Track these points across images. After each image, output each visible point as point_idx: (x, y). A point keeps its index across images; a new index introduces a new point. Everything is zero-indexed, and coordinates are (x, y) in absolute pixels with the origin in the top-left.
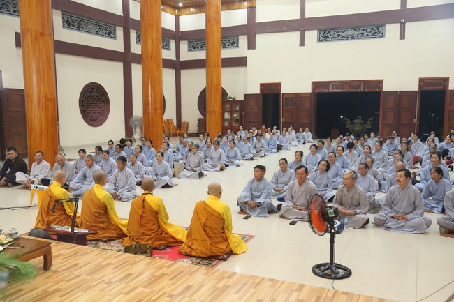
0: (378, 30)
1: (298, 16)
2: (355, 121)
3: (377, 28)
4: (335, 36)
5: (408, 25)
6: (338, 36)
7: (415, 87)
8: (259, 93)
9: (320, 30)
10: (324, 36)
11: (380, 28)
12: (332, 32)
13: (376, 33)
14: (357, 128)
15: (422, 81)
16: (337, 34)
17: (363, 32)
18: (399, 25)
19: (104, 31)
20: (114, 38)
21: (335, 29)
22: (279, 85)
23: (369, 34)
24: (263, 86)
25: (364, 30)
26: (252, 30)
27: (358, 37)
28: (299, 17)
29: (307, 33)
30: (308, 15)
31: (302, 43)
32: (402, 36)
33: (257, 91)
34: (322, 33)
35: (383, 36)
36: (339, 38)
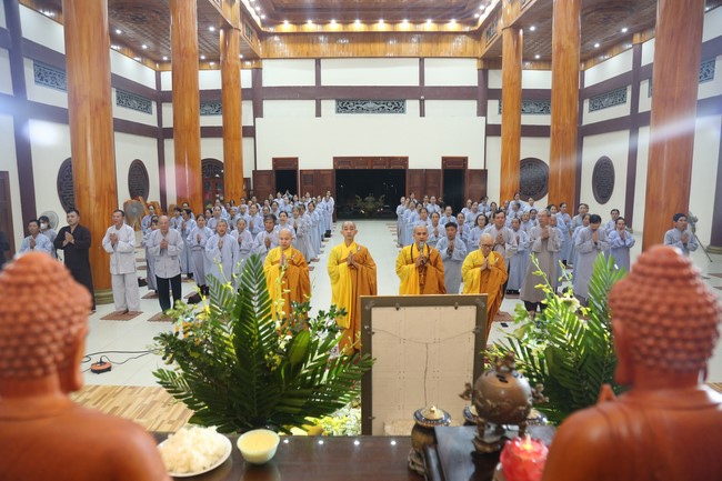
0: (399, 105)
1: (312, 83)
2: (367, 198)
3: (398, 103)
4: (355, 108)
5: (427, 103)
6: (358, 108)
7: (438, 165)
8: (271, 168)
9: (338, 101)
10: (343, 107)
11: (401, 103)
12: (351, 104)
13: (397, 108)
14: (370, 206)
15: (445, 160)
16: (356, 106)
17: (384, 105)
18: (418, 101)
21: (355, 101)
22: (296, 160)
23: (390, 108)
24: (275, 161)
26: (258, 95)
27: (378, 111)
28: (314, 84)
29: (324, 103)
30: (324, 83)
31: (318, 114)
32: (422, 114)
33: (269, 167)
34: (340, 104)
35: (403, 111)
36: (359, 110)
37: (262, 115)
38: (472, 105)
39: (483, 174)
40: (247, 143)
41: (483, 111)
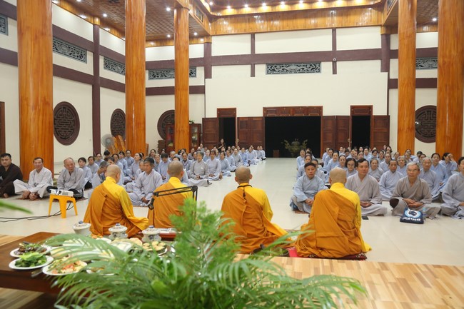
1: (249, 52)
2: (293, 143)
3: (315, 65)
4: (281, 69)
5: (339, 63)
6: (283, 70)
7: (347, 113)
8: (216, 116)
9: (268, 65)
10: (272, 69)
11: (317, 65)
12: (278, 67)
13: (314, 68)
14: (295, 149)
15: (353, 108)
17: (304, 67)
18: (331, 63)
19: (76, 55)
20: (85, 61)
21: (281, 64)
22: (234, 110)
23: (309, 69)
24: (219, 110)
26: (208, 62)
27: (299, 71)
29: (257, 67)
30: (257, 51)
31: (253, 74)
32: (335, 72)
33: (214, 115)
34: (270, 67)
35: (319, 71)
36: (284, 72)
37: (210, 77)
38: (377, 64)
39: (386, 119)
40: (199, 98)
41: (386, 68)
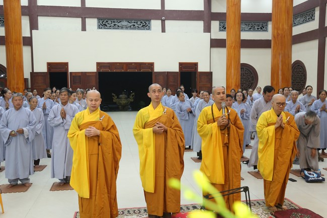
0: (146, 24)
2: (121, 96)
3: (145, 22)
4: (112, 25)
5: (167, 22)
6: (115, 25)
7: (176, 69)
8: (46, 71)
9: (99, 19)
10: (103, 25)
11: (147, 22)
12: (110, 22)
13: (144, 26)
14: (123, 102)
15: (181, 65)
16: (113, 23)
17: (134, 24)
18: (160, 21)
21: (113, 20)
22: (66, 64)
23: (139, 26)
24: (49, 64)
25: (135, 22)
26: (33, 12)
27: (130, 28)
28: (80, 6)
29: (88, 21)
30: (88, 5)
31: (84, 28)
32: (163, 30)
33: (44, 69)
34: (101, 21)
35: (149, 29)
36: (115, 27)
37: (37, 28)
38: (200, 24)
39: (209, 75)
40: (26, 50)
41: (207, 29)
